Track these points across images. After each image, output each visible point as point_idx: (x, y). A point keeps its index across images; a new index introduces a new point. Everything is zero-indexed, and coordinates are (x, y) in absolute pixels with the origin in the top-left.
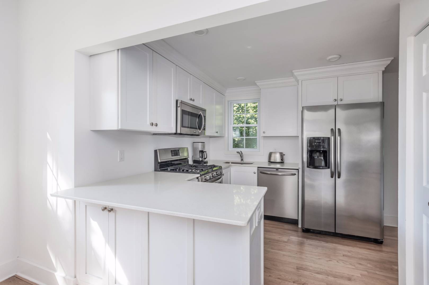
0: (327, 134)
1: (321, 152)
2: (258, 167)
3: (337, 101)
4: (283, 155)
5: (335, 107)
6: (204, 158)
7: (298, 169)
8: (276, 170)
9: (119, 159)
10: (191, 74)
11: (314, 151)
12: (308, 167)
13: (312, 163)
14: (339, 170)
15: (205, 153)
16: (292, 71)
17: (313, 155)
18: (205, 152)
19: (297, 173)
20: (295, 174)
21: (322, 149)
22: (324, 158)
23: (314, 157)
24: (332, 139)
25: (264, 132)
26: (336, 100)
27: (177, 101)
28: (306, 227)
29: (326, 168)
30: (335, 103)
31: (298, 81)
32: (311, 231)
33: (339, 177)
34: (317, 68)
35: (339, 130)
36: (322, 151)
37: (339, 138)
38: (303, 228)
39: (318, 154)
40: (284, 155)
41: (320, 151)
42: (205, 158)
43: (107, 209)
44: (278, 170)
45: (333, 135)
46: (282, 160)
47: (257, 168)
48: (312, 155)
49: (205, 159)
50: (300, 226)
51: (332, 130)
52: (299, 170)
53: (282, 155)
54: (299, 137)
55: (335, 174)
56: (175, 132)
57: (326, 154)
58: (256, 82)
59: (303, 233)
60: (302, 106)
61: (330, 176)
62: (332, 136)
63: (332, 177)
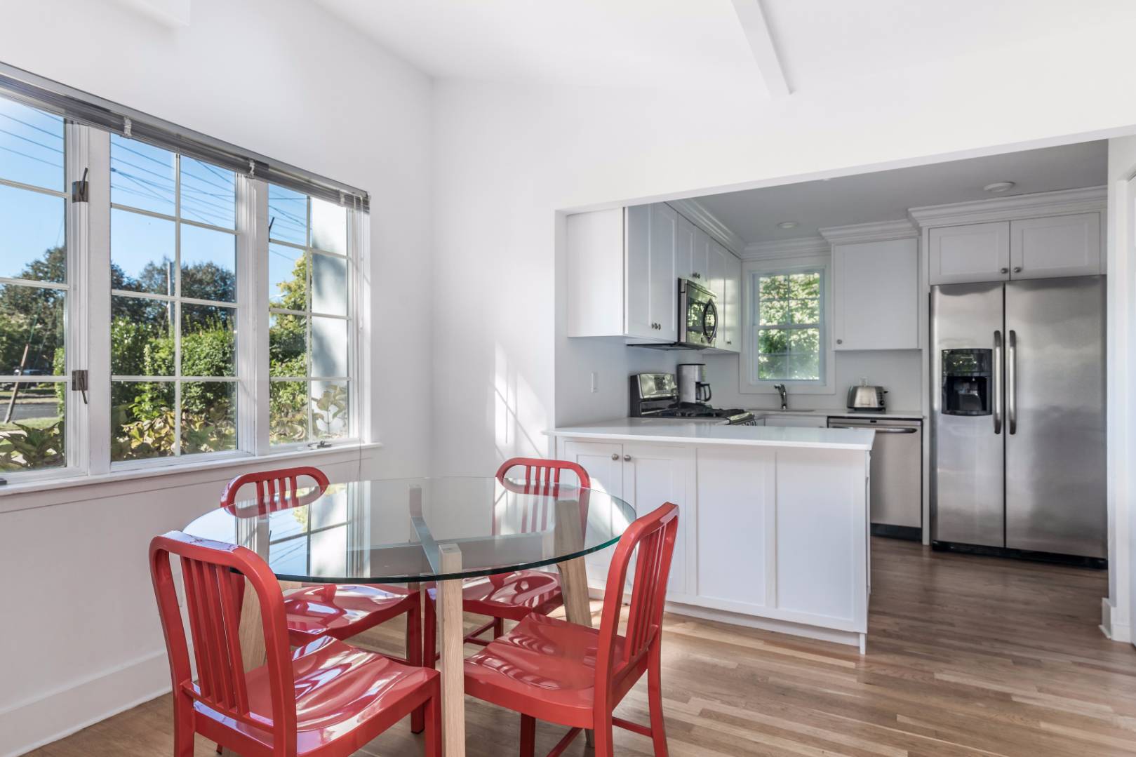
0: (986, 342)
1: (974, 380)
2: (829, 417)
3: (1008, 274)
4: (883, 394)
5: (1003, 284)
6: (703, 398)
7: (921, 420)
8: (872, 422)
9: (592, 389)
10: (694, 225)
11: (958, 378)
12: (943, 412)
13: (953, 404)
14: (1013, 418)
15: (707, 387)
16: (907, 210)
17: (956, 388)
18: (708, 385)
19: (919, 429)
20: (914, 431)
21: (976, 375)
22: (979, 394)
23: (957, 392)
24: (998, 351)
25: (839, 342)
26: (1005, 271)
27: (679, 281)
28: (941, 536)
29: (984, 413)
30: (1006, 277)
31: (920, 230)
32: (952, 548)
33: (1013, 431)
34: (965, 203)
35: (1013, 333)
36: (976, 378)
37: (1011, 350)
38: (935, 541)
39: (967, 386)
40: (886, 392)
41: (971, 378)
42: (707, 397)
43: (620, 457)
44: (875, 422)
45: (998, 343)
46: (881, 403)
47: (825, 419)
48: (952, 388)
49: (706, 400)
50: (926, 541)
51: (997, 333)
52: (924, 420)
53: (881, 393)
54: (924, 351)
55: (1006, 426)
56: (676, 341)
57: (983, 384)
58: (820, 229)
59: (932, 553)
60: (931, 284)
61: (994, 430)
62: (996, 345)
63: (997, 432)
